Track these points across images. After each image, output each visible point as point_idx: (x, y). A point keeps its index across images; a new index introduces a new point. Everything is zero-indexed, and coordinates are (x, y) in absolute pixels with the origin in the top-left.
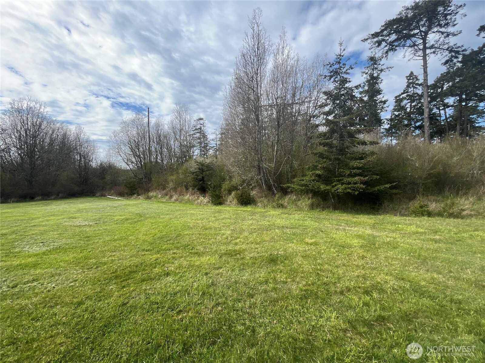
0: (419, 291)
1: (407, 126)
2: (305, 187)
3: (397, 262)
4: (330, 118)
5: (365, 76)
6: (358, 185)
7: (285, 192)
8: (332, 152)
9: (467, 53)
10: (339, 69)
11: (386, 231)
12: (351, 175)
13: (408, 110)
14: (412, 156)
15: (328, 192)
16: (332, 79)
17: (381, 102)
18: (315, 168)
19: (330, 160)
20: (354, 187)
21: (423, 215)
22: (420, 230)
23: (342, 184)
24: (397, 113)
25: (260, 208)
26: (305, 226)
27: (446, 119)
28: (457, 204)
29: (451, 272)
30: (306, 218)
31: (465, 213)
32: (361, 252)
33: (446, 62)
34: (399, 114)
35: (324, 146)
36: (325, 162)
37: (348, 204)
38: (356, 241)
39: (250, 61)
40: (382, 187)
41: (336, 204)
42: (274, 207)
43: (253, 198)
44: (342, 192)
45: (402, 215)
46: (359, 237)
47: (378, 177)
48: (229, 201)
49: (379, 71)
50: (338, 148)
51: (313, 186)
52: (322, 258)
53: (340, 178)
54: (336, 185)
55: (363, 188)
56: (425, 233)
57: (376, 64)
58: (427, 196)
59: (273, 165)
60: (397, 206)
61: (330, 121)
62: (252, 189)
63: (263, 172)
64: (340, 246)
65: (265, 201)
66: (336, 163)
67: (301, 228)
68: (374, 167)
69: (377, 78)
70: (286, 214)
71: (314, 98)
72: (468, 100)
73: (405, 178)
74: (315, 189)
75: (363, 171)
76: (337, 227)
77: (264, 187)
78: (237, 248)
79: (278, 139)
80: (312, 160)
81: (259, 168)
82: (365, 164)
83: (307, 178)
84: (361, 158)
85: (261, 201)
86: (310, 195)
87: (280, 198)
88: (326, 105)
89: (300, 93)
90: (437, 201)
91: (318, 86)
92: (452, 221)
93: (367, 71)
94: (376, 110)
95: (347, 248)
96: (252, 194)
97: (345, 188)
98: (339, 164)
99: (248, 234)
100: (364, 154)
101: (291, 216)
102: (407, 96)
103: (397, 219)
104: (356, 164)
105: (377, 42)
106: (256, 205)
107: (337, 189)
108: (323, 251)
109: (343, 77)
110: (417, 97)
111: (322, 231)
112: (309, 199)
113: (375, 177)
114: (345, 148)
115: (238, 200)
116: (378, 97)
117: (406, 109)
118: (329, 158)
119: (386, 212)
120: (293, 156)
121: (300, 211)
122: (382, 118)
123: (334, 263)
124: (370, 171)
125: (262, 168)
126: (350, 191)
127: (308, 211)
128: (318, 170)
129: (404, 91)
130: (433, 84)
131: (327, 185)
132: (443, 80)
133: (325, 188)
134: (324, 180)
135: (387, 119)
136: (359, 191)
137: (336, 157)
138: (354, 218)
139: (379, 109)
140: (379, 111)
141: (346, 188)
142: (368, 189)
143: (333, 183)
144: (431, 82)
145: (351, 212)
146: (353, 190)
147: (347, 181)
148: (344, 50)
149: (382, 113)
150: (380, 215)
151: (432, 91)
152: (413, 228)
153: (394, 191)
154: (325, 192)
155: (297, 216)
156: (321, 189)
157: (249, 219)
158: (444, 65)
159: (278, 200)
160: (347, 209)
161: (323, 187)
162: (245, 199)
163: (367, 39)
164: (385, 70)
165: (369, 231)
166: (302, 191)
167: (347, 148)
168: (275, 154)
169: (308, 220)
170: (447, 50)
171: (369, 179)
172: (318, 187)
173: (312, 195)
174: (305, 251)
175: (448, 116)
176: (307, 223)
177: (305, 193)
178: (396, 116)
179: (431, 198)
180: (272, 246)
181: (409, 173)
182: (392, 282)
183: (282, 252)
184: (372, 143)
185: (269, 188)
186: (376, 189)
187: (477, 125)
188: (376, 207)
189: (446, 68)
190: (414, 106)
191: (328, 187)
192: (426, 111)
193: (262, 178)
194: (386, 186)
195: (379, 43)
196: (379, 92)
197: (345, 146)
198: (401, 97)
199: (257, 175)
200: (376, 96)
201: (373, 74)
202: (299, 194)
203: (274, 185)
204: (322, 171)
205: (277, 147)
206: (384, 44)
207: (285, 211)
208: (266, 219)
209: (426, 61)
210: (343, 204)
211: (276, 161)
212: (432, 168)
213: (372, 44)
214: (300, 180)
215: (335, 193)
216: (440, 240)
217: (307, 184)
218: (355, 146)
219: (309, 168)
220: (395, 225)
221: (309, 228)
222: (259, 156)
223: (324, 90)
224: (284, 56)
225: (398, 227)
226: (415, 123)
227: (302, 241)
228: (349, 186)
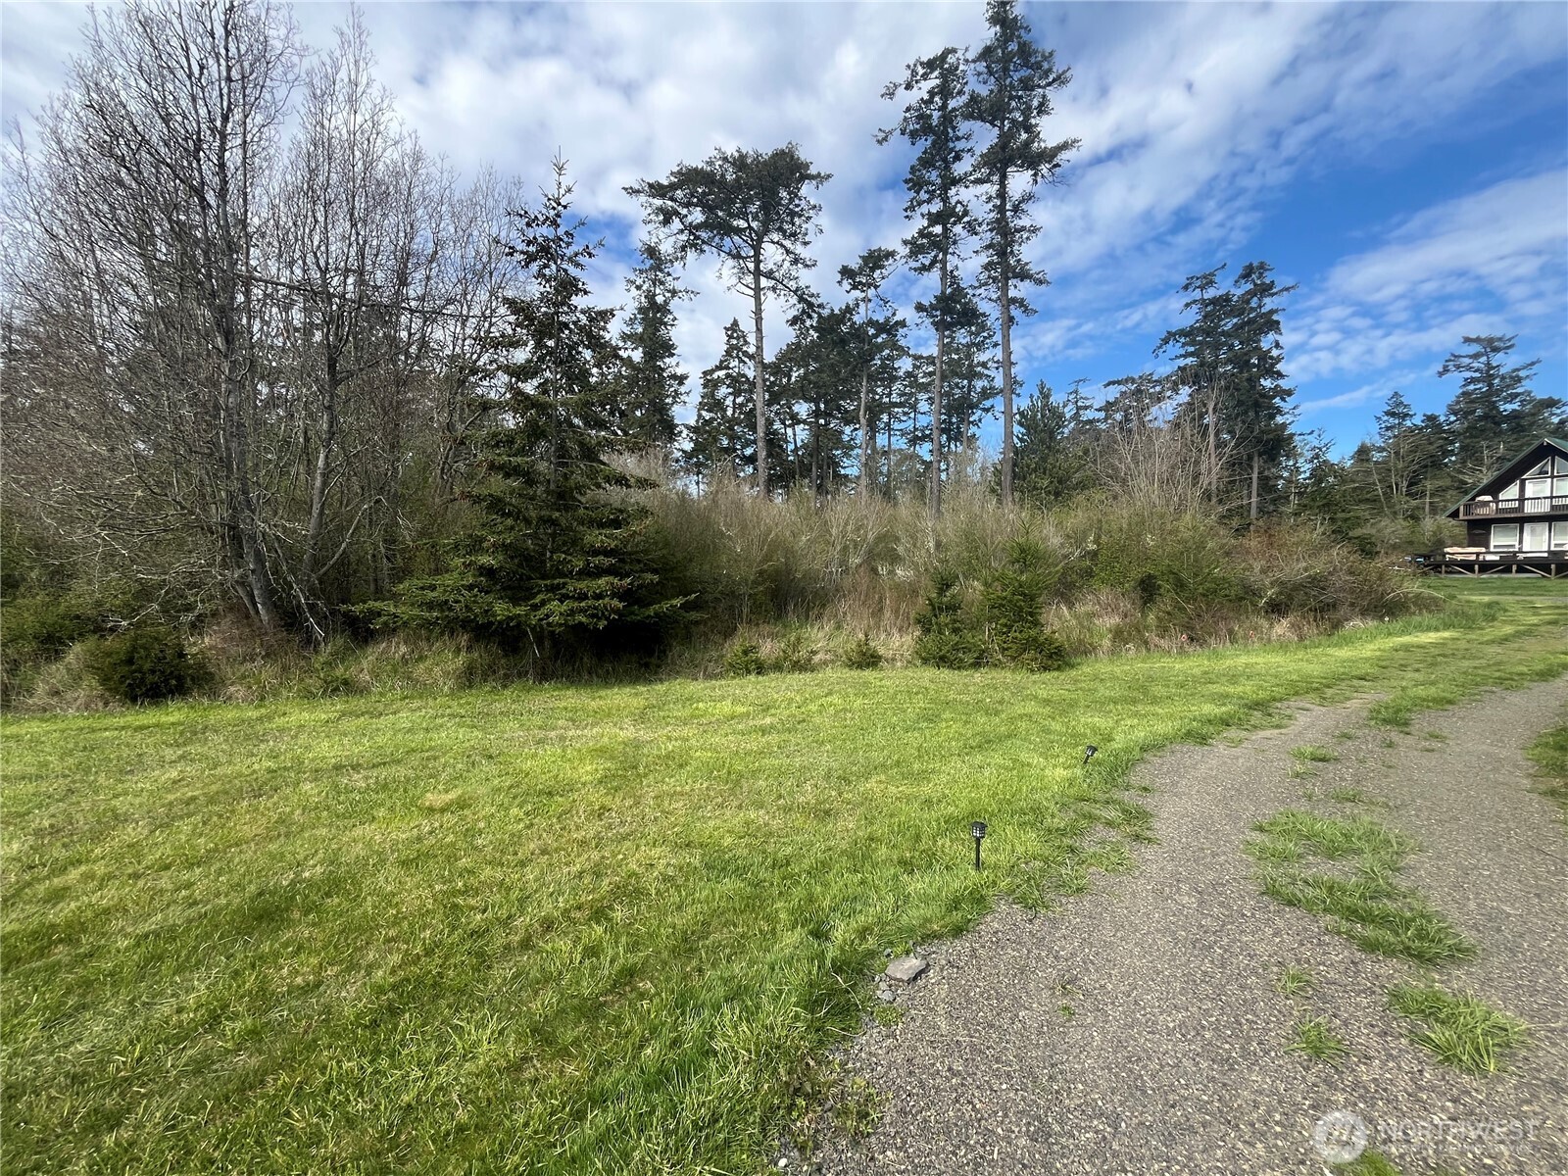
0: (718, 865)
1: (726, 451)
2: (443, 611)
3: (681, 804)
4: (529, 387)
5: (634, 292)
6: (607, 600)
7: (361, 632)
8: (532, 498)
9: (826, 312)
10: (553, 241)
11: (668, 724)
12: (587, 573)
13: (729, 412)
14: (729, 526)
15: (519, 624)
16: (534, 267)
17: (674, 377)
18: (476, 545)
19: (528, 522)
20: (595, 608)
21: (749, 672)
22: (741, 709)
23: (563, 599)
24: (707, 415)
25: (237, 706)
26: (431, 748)
27: (796, 449)
28: (806, 639)
29: (780, 797)
30: (439, 721)
31: (816, 659)
32: (597, 797)
33: (794, 321)
34: (712, 419)
35: (507, 475)
36: (512, 528)
37: (582, 659)
38: (589, 768)
39: (186, 65)
40: (665, 606)
41: (548, 662)
42: (308, 695)
43: (201, 666)
44: (561, 625)
45: (709, 677)
46: (601, 752)
47: (656, 578)
48: (41, 688)
49: (669, 291)
50: (552, 486)
51: (466, 606)
52: (476, 848)
53: (556, 582)
54: (543, 603)
55: (619, 609)
56: (748, 714)
57: (661, 271)
58: (757, 625)
59: (306, 528)
60: (699, 656)
61: (527, 397)
62: (193, 626)
63: (258, 555)
64: (540, 793)
65: (268, 673)
66: (546, 534)
67: (415, 760)
68: (646, 552)
69: (663, 309)
70: (362, 714)
71: (476, 311)
72: (828, 415)
73: (716, 581)
74: (476, 616)
75: (621, 560)
76: (541, 734)
77: (265, 617)
78: (60, 914)
79: (331, 426)
80: (468, 518)
81: (235, 537)
82: (625, 542)
83: (449, 580)
84: (616, 524)
85: (244, 677)
86: (464, 639)
87: (340, 656)
88: (515, 343)
89: (428, 278)
90: (773, 636)
91: (491, 274)
92: (796, 679)
93: (639, 282)
94: (662, 396)
95: (561, 796)
96: (195, 650)
97: (572, 610)
98: (554, 535)
99: (146, 832)
100: (621, 511)
101: (382, 722)
102: (728, 376)
103: (696, 687)
104: (602, 541)
105: (661, 210)
106: (213, 694)
107: (548, 616)
108: (482, 825)
109: (565, 271)
110: (746, 386)
111: (491, 757)
112: (458, 650)
113: (649, 577)
114: (572, 490)
115: (105, 681)
116: (667, 360)
117: (725, 410)
118: (524, 517)
119: (675, 673)
120: (397, 499)
121: (421, 697)
122: (676, 422)
123: (516, 854)
124: (639, 561)
125: (253, 538)
126: (584, 620)
127: (452, 694)
128: (486, 551)
129: (721, 362)
130: (774, 363)
131: (516, 602)
132: (790, 360)
133: (508, 610)
134: (509, 588)
135: (687, 427)
136: (607, 619)
137: (543, 513)
138: (594, 699)
139: (668, 396)
140: (669, 400)
141: (572, 612)
142: (633, 613)
143: (534, 596)
144: (769, 357)
145: (589, 684)
146: (593, 616)
147: (575, 590)
148: (569, 190)
149: (675, 408)
150: (662, 683)
151: (772, 379)
152: (726, 707)
153: (694, 615)
154: (508, 624)
155: (405, 719)
156: (494, 615)
157: (162, 763)
158: (791, 325)
159: (329, 664)
160: (579, 673)
161: (501, 609)
162: (153, 672)
163: (638, 192)
164: (680, 294)
165: (628, 733)
166: (428, 625)
167: (576, 488)
168: (318, 483)
169: (449, 725)
170: (795, 292)
171: (636, 584)
172: (486, 611)
173: (470, 640)
174: (419, 839)
175: (799, 444)
176: (441, 738)
177: (442, 634)
178: (707, 422)
179: (766, 629)
180: (272, 856)
181: (724, 568)
182: (664, 859)
183: (319, 869)
184: (643, 483)
185: (290, 619)
186: (651, 611)
187: (843, 472)
188: (654, 661)
189: (794, 334)
190: (741, 405)
191: (519, 611)
192: (761, 422)
193: (252, 578)
194: (674, 602)
195: (668, 217)
196: (668, 348)
197: (572, 483)
198: (715, 376)
199: (224, 565)
200: (662, 358)
201: (655, 295)
202: (420, 637)
203: (312, 607)
204: (501, 558)
205: (327, 457)
206: (676, 224)
207: (359, 703)
208: (262, 746)
209: (761, 304)
210: (567, 662)
211: (321, 513)
212: (767, 558)
213: (649, 211)
214: (422, 588)
215: (541, 626)
216: (772, 726)
217: (447, 602)
218: (599, 486)
219: (456, 547)
220: (691, 705)
221: (444, 754)
222: (236, 485)
223: (510, 294)
224: (359, 119)
225: (697, 708)
226: (743, 447)
227: (412, 805)
228: (583, 604)
